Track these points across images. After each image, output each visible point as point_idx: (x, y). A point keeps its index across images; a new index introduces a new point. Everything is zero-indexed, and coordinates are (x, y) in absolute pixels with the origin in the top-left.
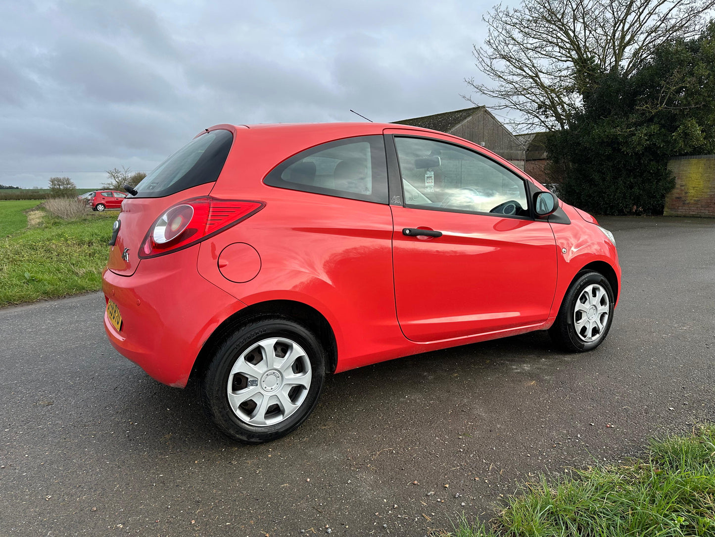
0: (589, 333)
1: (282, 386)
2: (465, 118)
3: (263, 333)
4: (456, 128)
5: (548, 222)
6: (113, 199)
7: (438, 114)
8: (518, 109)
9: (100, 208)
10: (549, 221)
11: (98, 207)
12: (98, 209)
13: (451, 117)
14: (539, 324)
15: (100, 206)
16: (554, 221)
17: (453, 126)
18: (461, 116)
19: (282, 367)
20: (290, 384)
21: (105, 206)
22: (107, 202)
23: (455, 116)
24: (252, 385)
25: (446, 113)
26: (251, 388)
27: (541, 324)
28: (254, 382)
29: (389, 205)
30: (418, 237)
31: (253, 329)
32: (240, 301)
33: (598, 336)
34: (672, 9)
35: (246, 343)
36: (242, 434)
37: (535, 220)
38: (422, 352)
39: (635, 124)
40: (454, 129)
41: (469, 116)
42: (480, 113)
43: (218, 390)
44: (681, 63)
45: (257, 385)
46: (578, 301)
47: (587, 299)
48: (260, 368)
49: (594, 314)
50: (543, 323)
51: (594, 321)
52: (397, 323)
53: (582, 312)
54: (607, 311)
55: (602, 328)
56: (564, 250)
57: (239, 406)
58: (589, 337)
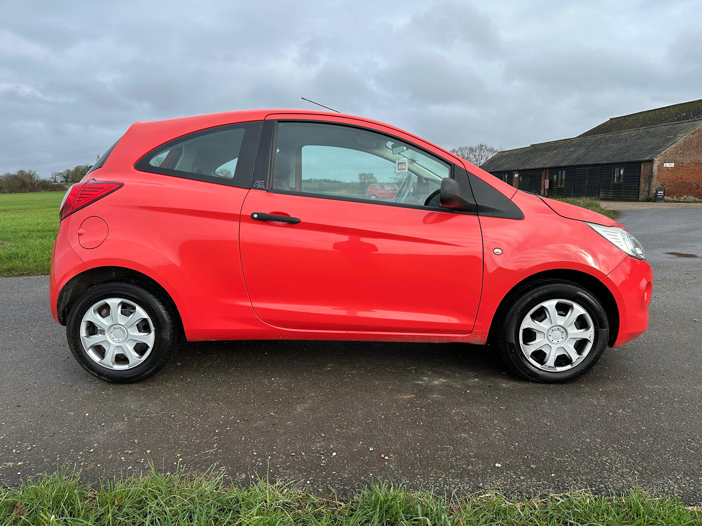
0: (551, 361)
1: (127, 340)
3: (109, 293)
5: (478, 215)
10: (479, 213)
14: (461, 335)
16: (484, 214)
19: (126, 324)
20: (134, 340)
24: (101, 334)
26: (100, 335)
27: (464, 335)
28: (103, 332)
29: (250, 189)
30: (274, 222)
31: (101, 289)
32: (84, 264)
33: (569, 367)
35: (95, 298)
36: (94, 371)
37: (454, 212)
38: (291, 339)
43: (73, 331)
45: (104, 334)
46: (528, 317)
47: (546, 317)
48: (107, 322)
49: (563, 338)
50: (468, 335)
51: (560, 346)
52: (249, 304)
53: (536, 331)
54: (590, 337)
55: (579, 358)
56: (496, 251)
57: (90, 348)
58: (551, 367)
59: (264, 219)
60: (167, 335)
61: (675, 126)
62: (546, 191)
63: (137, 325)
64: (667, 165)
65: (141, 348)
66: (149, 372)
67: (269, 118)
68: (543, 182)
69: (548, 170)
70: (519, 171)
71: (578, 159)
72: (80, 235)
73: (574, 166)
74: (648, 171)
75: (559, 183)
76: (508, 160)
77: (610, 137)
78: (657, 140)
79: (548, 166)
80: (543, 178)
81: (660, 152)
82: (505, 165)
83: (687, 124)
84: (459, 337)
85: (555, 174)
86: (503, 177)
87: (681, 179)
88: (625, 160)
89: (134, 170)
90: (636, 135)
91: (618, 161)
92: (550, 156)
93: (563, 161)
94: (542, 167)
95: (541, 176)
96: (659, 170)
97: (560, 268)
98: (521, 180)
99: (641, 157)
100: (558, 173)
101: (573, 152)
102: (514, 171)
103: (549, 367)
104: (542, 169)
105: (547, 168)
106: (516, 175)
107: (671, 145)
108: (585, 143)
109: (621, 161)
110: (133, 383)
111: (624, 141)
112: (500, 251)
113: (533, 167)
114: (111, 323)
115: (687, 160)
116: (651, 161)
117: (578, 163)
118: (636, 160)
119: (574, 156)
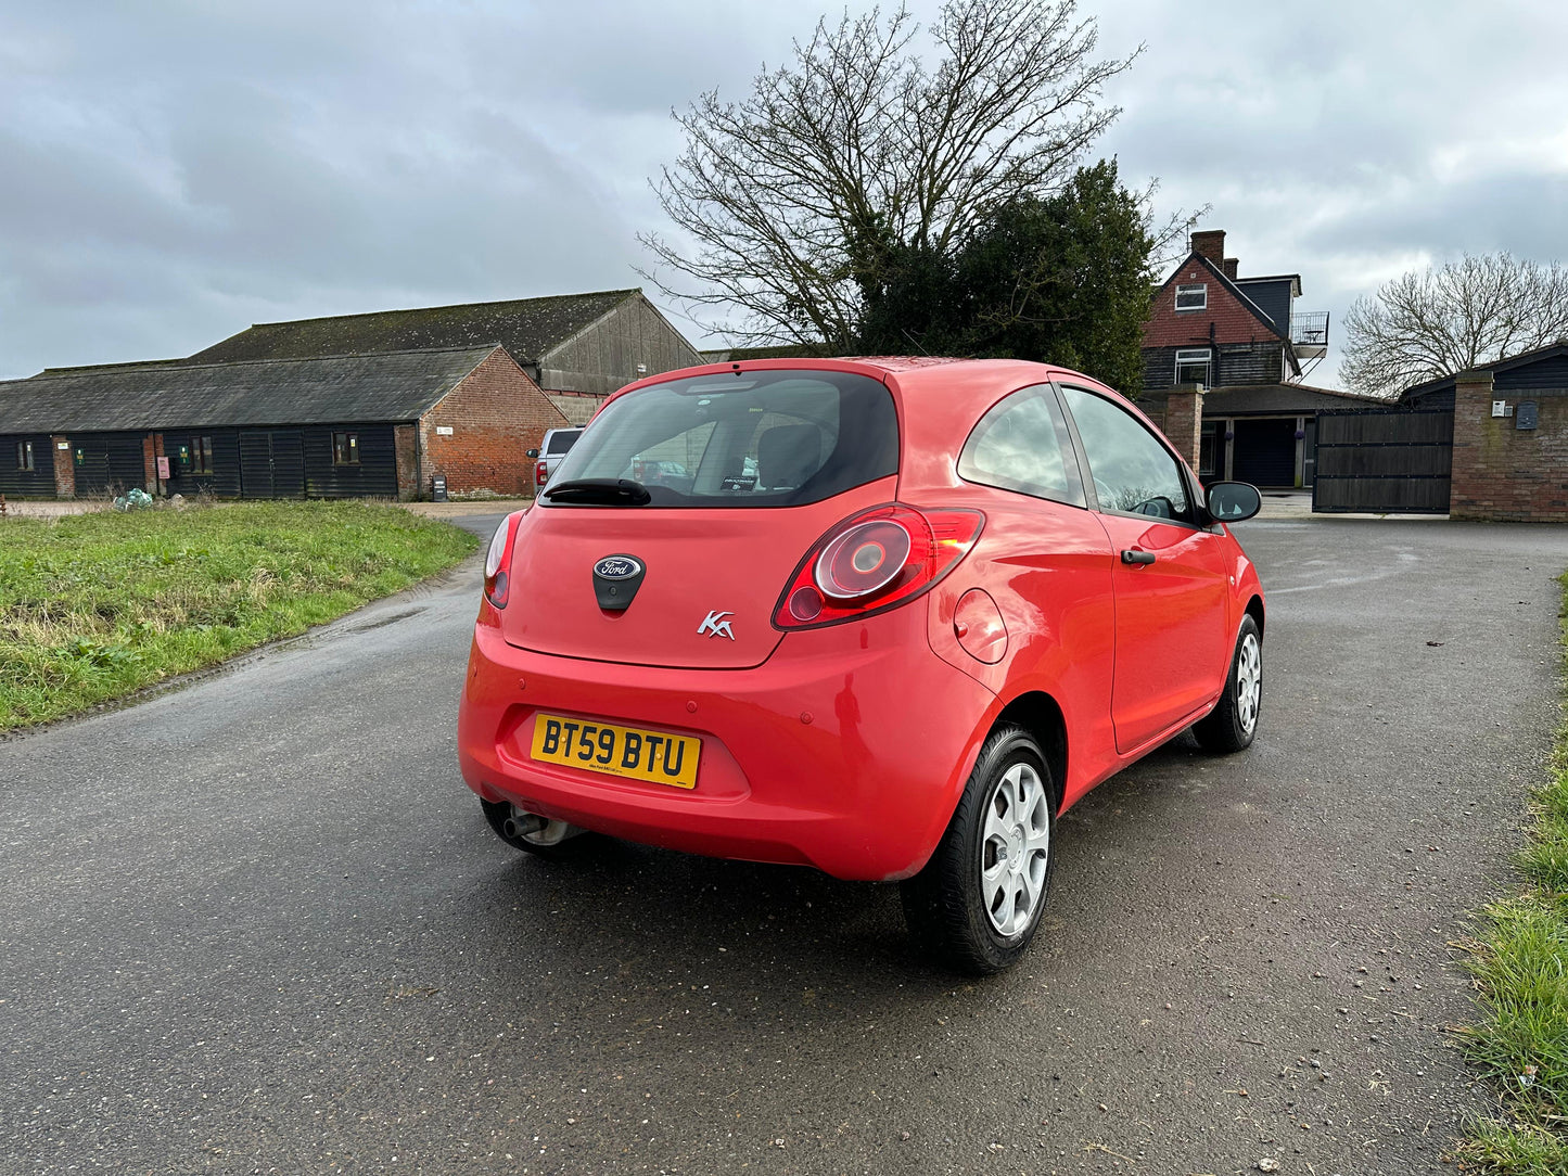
0: (1248, 716)
1: (1024, 855)
2: (604, 312)
4: (586, 331)
7: (538, 299)
8: (746, 304)
13: (571, 307)
17: (579, 328)
18: (593, 307)
20: (1030, 850)
23: (580, 307)
24: (1001, 857)
25: (557, 297)
26: (1001, 862)
28: (1003, 852)
34: (1012, 141)
39: (973, 345)
40: (582, 334)
41: (610, 308)
42: (632, 304)
44: (1042, 240)
45: (1005, 856)
61: (430, 356)
62: (161, 484)
64: (442, 430)
68: (149, 464)
69: (160, 435)
70: (68, 436)
71: (236, 411)
73: (232, 427)
74: (410, 441)
75: (198, 464)
76: (21, 405)
77: (298, 367)
78: (406, 381)
79: (158, 425)
80: (148, 453)
81: (425, 406)
82: (14, 419)
83: (453, 354)
85: (183, 445)
86: (17, 448)
87: (466, 457)
88: (356, 419)
90: (357, 368)
91: (342, 420)
92: (154, 402)
93: (196, 414)
94: (140, 426)
95: (142, 448)
96: (430, 439)
98: (80, 457)
99: (388, 413)
100: (192, 443)
101: (215, 395)
102: (54, 434)
104: (144, 432)
105: (155, 431)
106: (63, 446)
107: (443, 392)
108: (239, 376)
109: (348, 420)
111: (336, 378)
113: (114, 426)
115: (472, 423)
116: (414, 423)
117: (239, 421)
118: (382, 418)
119: (224, 404)
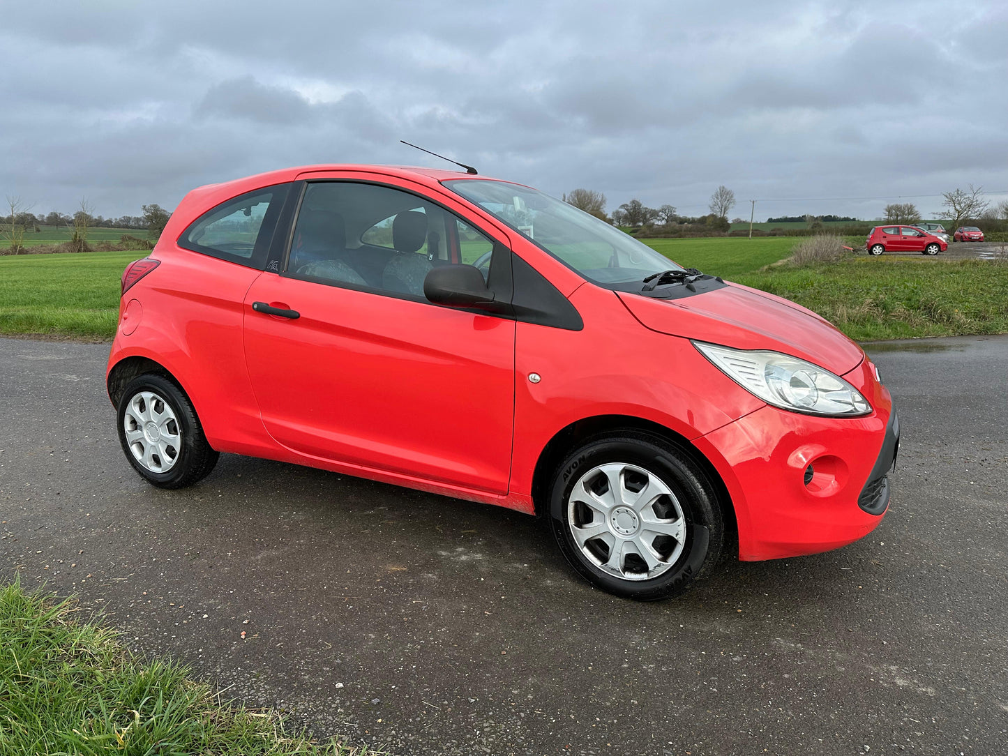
0: (616, 561)
1: (160, 441)
3: (143, 385)
5: (516, 320)
6: (898, 239)
9: (878, 250)
10: (516, 318)
11: (874, 249)
12: (874, 252)
14: (496, 496)
15: (877, 247)
19: (158, 422)
20: (165, 442)
21: (884, 248)
22: (889, 243)
24: (140, 430)
27: (500, 497)
28: (141, 428)
29: (264, 271)
32: (122, 351)
33: (644, 576)
35: (133, 390)
36: (136, 469)
43: (120, 424)
45: (142, 431)
46: (580, 485)
47: (608, 489)
48: (144, 417)
49: (634, 527)
50: (505, 497)
51: (628, 539)
52: (260, 416)
53: (592, 509)
54: (677, 535)
55: (659, 566)
56: (533, 376)
57: (133, 443)
58: (615, 570)
59: (264, 311)
60: (191, 442)
63: (167, 425)
65: (170, 451)
66: (179, 479)
67: (300, 178)
72: (125, 319)
84: (495, 499)
89: (176, 247)
97: (622, 414)
103: (612, 569)
110: (168, 489)
112: (538, 377)
114: (147, 420)
